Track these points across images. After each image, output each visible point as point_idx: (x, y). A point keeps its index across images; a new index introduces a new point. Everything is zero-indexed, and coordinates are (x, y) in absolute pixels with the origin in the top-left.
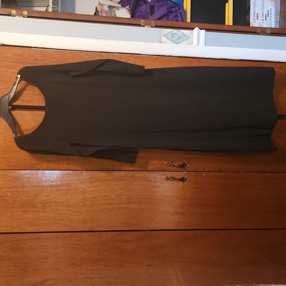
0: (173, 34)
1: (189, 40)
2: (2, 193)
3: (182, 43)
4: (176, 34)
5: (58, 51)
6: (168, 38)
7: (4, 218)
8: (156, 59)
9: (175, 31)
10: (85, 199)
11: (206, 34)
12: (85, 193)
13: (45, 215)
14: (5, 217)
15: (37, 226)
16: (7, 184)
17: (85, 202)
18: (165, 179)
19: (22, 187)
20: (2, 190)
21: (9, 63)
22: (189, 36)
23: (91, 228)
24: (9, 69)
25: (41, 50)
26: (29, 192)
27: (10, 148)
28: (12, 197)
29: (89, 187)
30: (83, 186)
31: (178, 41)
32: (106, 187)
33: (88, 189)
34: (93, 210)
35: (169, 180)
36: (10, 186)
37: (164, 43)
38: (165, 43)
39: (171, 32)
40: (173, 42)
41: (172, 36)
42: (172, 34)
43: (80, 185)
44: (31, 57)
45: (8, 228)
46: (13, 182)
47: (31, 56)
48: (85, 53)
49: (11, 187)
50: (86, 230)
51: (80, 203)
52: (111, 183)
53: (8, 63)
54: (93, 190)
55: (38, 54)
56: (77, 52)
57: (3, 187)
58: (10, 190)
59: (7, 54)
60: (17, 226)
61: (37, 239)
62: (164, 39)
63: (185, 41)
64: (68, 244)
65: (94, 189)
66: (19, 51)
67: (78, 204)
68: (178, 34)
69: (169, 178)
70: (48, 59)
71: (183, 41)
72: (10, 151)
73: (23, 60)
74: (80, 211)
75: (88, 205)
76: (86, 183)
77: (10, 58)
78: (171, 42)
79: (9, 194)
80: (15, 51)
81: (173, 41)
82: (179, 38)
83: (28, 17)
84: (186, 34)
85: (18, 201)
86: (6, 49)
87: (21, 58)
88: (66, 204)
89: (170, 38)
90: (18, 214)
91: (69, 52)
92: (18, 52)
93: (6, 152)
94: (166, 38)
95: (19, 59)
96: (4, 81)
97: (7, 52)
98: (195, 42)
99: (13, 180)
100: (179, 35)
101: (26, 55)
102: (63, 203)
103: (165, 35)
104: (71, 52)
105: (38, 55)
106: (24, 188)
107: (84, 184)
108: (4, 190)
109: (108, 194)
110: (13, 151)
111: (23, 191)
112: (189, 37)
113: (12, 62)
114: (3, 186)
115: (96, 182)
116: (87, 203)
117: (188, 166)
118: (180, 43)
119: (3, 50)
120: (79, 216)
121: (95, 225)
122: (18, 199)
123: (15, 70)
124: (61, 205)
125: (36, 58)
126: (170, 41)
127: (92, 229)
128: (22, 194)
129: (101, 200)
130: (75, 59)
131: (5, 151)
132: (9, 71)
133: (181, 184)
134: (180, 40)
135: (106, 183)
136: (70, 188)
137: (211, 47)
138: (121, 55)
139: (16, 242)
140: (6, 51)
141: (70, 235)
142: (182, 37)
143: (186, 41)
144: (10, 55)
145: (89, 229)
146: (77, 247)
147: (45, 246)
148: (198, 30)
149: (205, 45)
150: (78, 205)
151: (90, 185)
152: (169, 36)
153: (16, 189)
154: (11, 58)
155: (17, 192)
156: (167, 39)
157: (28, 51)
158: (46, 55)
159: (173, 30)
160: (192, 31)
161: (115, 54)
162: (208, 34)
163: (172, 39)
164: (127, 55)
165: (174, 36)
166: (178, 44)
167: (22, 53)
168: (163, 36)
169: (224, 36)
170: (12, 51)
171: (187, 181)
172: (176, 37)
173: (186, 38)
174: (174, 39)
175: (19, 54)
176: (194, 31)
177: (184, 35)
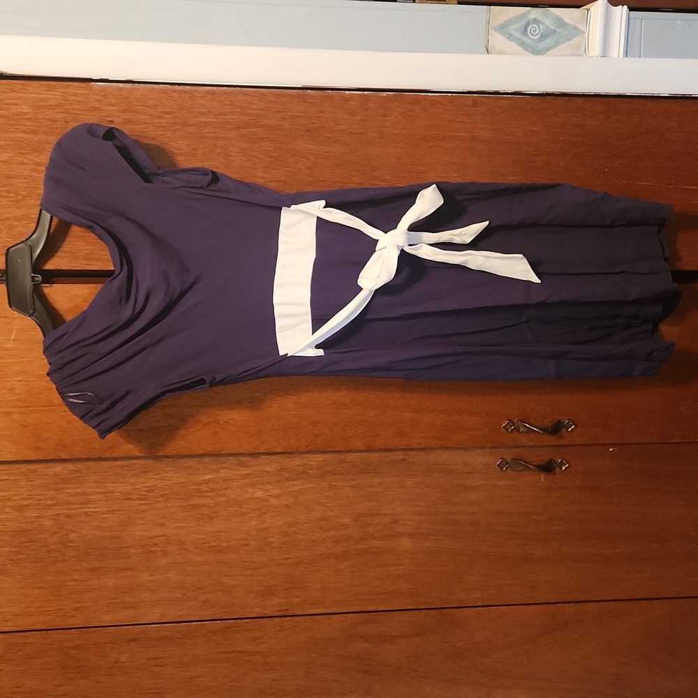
0: (528, 24)
1: (576, 39)
2: (28, 523)
3: (555, 50)
4: (535, 21)
6: (511, 35)
7: (37, 591)
8: (475, 103)
9: (534, 13)
10: (267, 528)
11: (631, 20)
12: (265, 513)
13: (152, 578)
14: (40, 588)
15: (132, 608)
16: (38, 495)
17: (267, 538)
18: (498, 465)
19: (82, 504)
20: (26, 514)
21: (25, 136)
22: (576, 28)
23: (286, 608)
24: (25, 154)
25: (121, 89)
26: (105, 516)
27: (41, 396)
28: (56, 533)
29: (278, 497)
30: (259, 494)
31: (541, 46)
32: (327, 494)
33: (273, 501)
34: (288, 558)
35: (509, 469)
36: (49, 502)
37: (499, 54)
38: (501, 52)
39: (522, 16)
40: (526, 50)
41: (523, 30)
42: (524, 23)
43: (250, 490)
44: (91, 114)
45: (50, 618)
46: (55, 490)
47: (90, 111)
48: (255, 92)
49: (51, 505)
50: (270, 613)
51: (252, 543)
52: (340, 483)
53: (21, 135)
54: (287, 505)
55: (113, 101)
56: (232, 92)
57: (27, 506)
58: (50, 512)
59: (16, 104)
60: (76, 609)
61: (133, 640)
62: (498, 40)
63: (563, 42)
64: (221, 652)
65: (292, 500)
66: (55, 95)
67: (246, 545)
68: (542, 23)
69: (508, 463)
70: (143, 117)
71: (557, 44)
72: (42, 406)
73: (66, 122)
74: (254, 562)
75: (274, 545)
76: (269, 483)
77: (26, 119)
78: (520, 49)
79: (47, 523)
80: (41, 96)
81: (524, 46)
82: (544, 36)
84: (567, 20)
85: (72, 542)
86: (13, 91)
87: (60, 116)
88: (212, 547)
89: (518, 35)
90: (76, 577)
91: (208, 93)
92: (50, 96)
93: (27, 407)
94: (504, 36)
95: (54, 121)
96: (13, 195)
97: (17, 99)
98: (595, 47)
99: (55, 484)
100: (547, 26)
101: (75, 106)
102: (204, 543)
103: (502, 28)
104: (214, 93)
105: (112, 105)
106: (89, 506)
107: (263, 489)
108: (31, 514)
109: (330, 514)
110: (51, 406)
111: (86, 513)
112: (576, 31)
113: (33, 132)
114: (26, 503)
115: (294, 480)
116: (271, 539)
117: (570, 430)
118: (548, 50)
119: (5, 92)
120: (251, 576)
121: (296, 600)
122: (73, 536)
123: (43, 156)
124: (197, 548)
125: (106, 114)
126: (518, 44)
127: (286, 610)
128: (82, 522)
129: (312, 532)
130: (224, 114)
131: (27, 404)
132: (26, 161)
133: (542, 478)
134: (548, 40)
135: (325, 484)
136: (222, 499)
137: (642, 59)
138: (364, 95)
139: (73, 652)
140: (13, 95)
141: (227, 628)
142: (554, 31)
143: (567, 44)
144: (26, 109)
145: (280, 611)
146: (247, 658)
147: (156, 659)
148: (607, 5)
149: (626, 54)
150: (245, 547)
151: (278, 491)
152: (516, 30)
153: (67, 509)
154: (30, 118)
155: (68, 516)
156: (509, 38)
157: (81, 94)
158: (137, 106)
159: (528, 11)
160: (588, 10)
161: (346, 92)
162: (635, 19)
163: (525, 39)
164: (385, 94)
165: (529, 28)
166: (543, 54)
167: (64, 102)
168: (495, 30)
169: (685, 24)
170: (32, 95)
171: (561, 469)
172: (538, 31)
173: (566, 33)
174: (529, 38)
175: (55, 106)
176: (592, 9)
177: (561, 23)
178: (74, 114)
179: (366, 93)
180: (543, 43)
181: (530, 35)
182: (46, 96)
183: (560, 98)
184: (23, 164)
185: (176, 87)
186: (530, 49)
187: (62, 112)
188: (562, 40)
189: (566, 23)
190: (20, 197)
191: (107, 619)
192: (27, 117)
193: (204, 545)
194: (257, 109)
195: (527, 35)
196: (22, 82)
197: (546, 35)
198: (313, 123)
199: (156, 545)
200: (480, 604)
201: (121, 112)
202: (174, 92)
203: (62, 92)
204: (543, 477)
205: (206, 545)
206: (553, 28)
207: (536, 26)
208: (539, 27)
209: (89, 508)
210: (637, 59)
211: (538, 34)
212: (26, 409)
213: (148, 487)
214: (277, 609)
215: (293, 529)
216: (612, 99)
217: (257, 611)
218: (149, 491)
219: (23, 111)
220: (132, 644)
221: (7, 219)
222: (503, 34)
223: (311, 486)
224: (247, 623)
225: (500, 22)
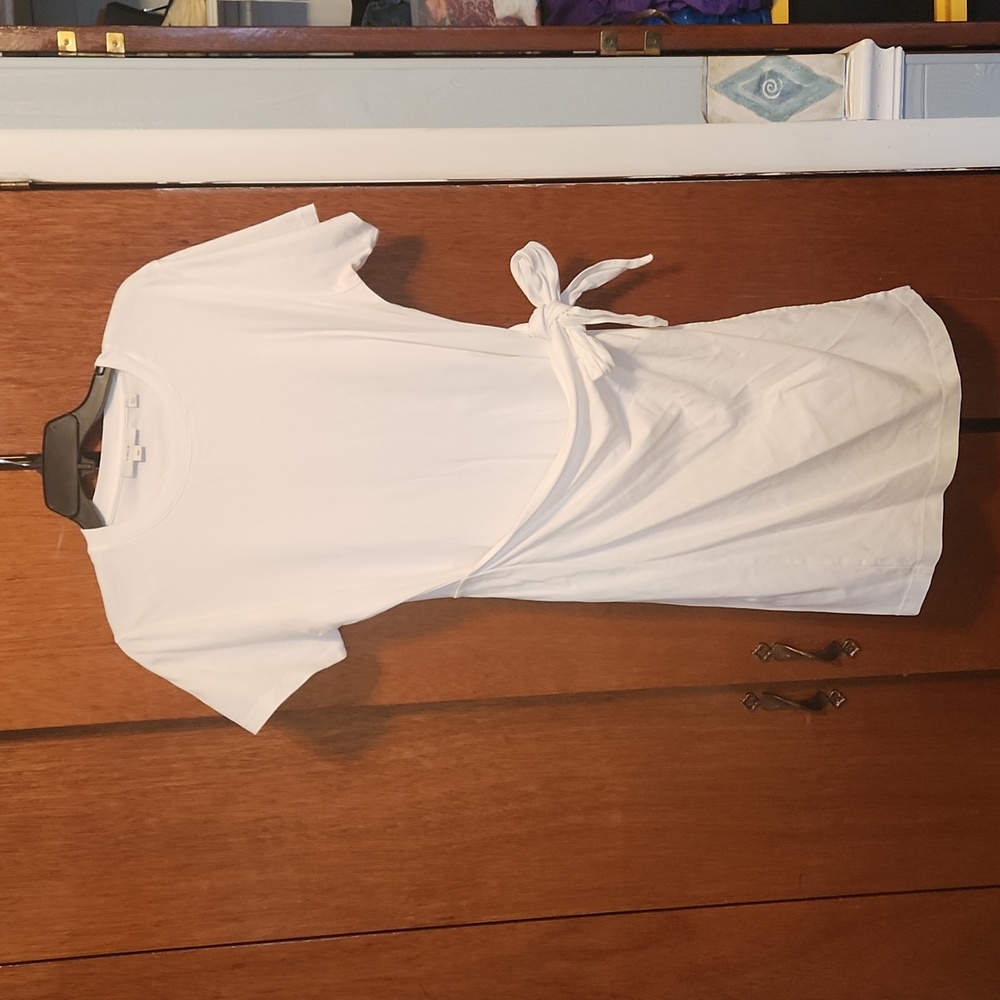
0: (762, 79)
1: (832, 97)
2: (87, 804)
3: (801, 113)
4: (772, 74)
5: (271, 196)
6: (738, 95)
7: (102, 900)
8: (691, 193)
9: (771, 63)
10: (419, 803)
11: (908, 67)
12: (416, 781)
13: (261, 878)
14: (106, 895)
15: (235, 920)
16: (102, 765)
17: (420, 816)
18: (744, 703)
19: (162, 775)
20: (84, 792)
21: (68, 267)
22: (830, 82)
23: (450, 914)
24: (69, 292)
25: (196, 196)
26: (192, 792)
28: (127, 817)
29: (433, 757)
30: (407, 754)
31: (782, 108)
32: (503, 751)
33: (427, 763)
34: (452, 844)
35: (759, 708)
36: (116, 775)
37: (722, 122)
38: (724, 120)
39: (753, 69)
40: (761, 115)
41: (754, 87)
42: (756, 77)
43: (395, 749)
44: (157, 232)
45: (122, 937)
46: (123, 757)
47: (155, 228)
49: (119, 779)
50: (428, 922)
51: (399, 823)
52: (520, 736)
53: (64, 267)
54: (447, 769)
55: (187, 213)
57: (86, 781)
58: (117, 789)
59: (53, 224)
60: (157, 924)
62: (720, 103)
63: (812, 102)
64: (360, 980)
65: (454, 761)
67: (391, 827)
68: (782, 77)
69: (758, 699)
71: (804, 105)
73: (124, 245)
74: (403, 851)
75: (430, 825)
76: (420, 739)
77: (69, 244)
78: (752, 114)
79: (114, 804)
80: (88, 211)
81: (757, 109)
82: (785, 95)
83: (130, 53)
84: (817, 71)
85: (149, 830)
86: (49, 205)
87: (115, 237)
88: (344, 831)
89: (749, 95)
90: (155, 879)
92: (100, 211)
93: (79, 646)
94: (729, 97)
95: (107, 245)
96: (55, 350)
97: (56, 216)
98: (859, 107)
100: (790, 81)
101: (135, 223)
102: (332, 826)
103: (726, 87)
105: (186, 219)
106: (172, 778)
107: (412, 747)
108: (91, 792)
109: (508, 779)
111: (166, 788)
112: (830, 86)
113: (79, 261)
114: (83, 776)
115: (456, 733)
116: (427, 818)
118: (791, 114)
119: (39, 208)
120: (399, 870)
121: (464, 903)
122: (149, 821)
124: (323, 833)
125: (177, 233)
126: (749, 108)
127: (451, 918)
128: (162, 801)
129: (484, 805)
131: (79, 642)
132: (69, 302)
133: (808, 719)
134: (791, 100)
135: (499, 737)
137: (928, 121)
138: (535, 188)
139: (155, 984)
140: (51, 211)
141: (369, 945)
142: (800, 87)
143: (818, 104)
144: (68, 230)
145: (444, 919)
146: (398, 987)
147: (271, 991)
148: (874, 50)
149: (904, 115)
150: (390, 830)
151: (433, 749)
152: (745, 87)
153: (141, 783)
154: (74, 242)
155: (144, 794)
156: (735, 100)
157: (142, 205)
158: (220, 218)
159: (762, 60)
160: (846, 55)
161: (510, 186)
162: (915, 64)
163: (758, 100)
164: (564, 186)
165: (764, 85)
166: (785, 120)
167: (119, 217)
168: (716, 90)
169: (986, 69)
170: (75, 210)
171: (834, 705)
172: (776, 89)
173: (816, 89)
174: (764, 98)
175: (107, 223)
176: (852, 54)
177: (809, 75)
178: (133, 233)
179: (538, 185)
180: (784, 105)
181: (766, 95)
182: (95, 211)
183: (811, 180)
184: (66, 306)
185: (274, 189)
186: (767, 114)
187: (118, 232)
188: (809, 99)
189: (815, 75)
190: (64, 352)
191: (201, 937)
192: (70, 240)
193: (332, 829)
194: (385, 216)
195: (761, 95)
196: (61, 192)
197: (789, 93)
198: (464, 232)
199: (265, 830)
200: (726, 902)
201: (197, 227)
202: (270, 196)
203: (118, 204)
204: (808, 717)
205: (335, 829)
206: (797, 83)
207: (774, 82)
208: (777, 82)
209: (171, 781)
210: (919, 121)
211: (777, 92)
212: (78, 649)
213: (252, 749)
214: (439, 916)
215: (457, 802)
216: (885, 178)
217: (409, 921)
218: (254, 755)
219: (66, 232)
220: (237, 970)
221: (49, 384)
222: (726, 94)
223: (479, 740)
224: (395, 937)
225: (722, 79)
